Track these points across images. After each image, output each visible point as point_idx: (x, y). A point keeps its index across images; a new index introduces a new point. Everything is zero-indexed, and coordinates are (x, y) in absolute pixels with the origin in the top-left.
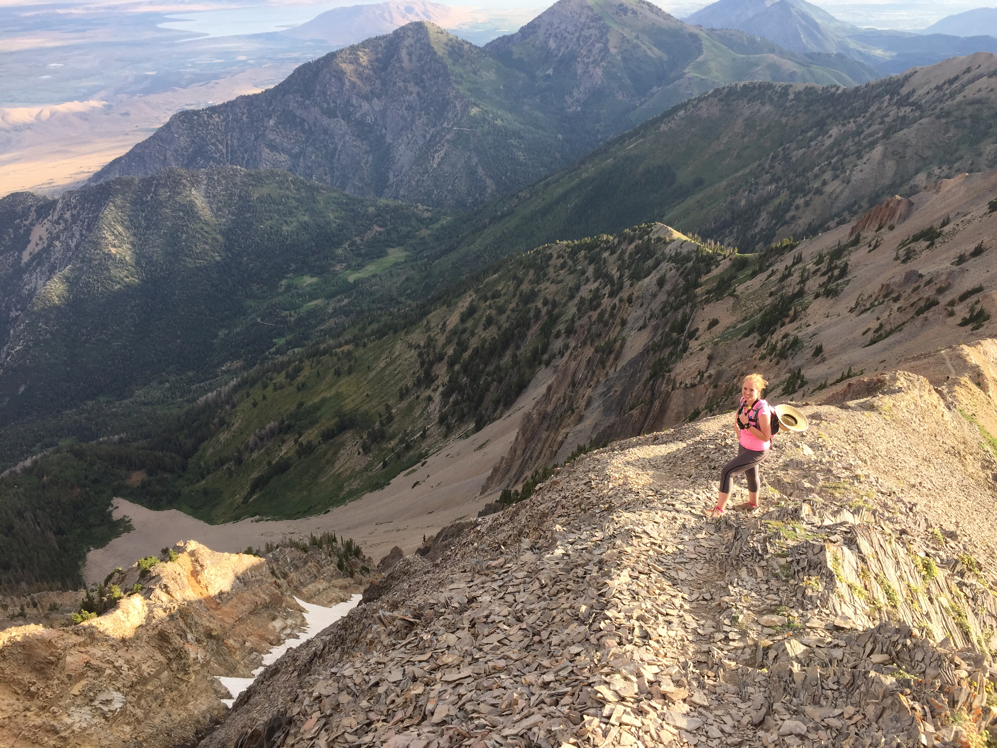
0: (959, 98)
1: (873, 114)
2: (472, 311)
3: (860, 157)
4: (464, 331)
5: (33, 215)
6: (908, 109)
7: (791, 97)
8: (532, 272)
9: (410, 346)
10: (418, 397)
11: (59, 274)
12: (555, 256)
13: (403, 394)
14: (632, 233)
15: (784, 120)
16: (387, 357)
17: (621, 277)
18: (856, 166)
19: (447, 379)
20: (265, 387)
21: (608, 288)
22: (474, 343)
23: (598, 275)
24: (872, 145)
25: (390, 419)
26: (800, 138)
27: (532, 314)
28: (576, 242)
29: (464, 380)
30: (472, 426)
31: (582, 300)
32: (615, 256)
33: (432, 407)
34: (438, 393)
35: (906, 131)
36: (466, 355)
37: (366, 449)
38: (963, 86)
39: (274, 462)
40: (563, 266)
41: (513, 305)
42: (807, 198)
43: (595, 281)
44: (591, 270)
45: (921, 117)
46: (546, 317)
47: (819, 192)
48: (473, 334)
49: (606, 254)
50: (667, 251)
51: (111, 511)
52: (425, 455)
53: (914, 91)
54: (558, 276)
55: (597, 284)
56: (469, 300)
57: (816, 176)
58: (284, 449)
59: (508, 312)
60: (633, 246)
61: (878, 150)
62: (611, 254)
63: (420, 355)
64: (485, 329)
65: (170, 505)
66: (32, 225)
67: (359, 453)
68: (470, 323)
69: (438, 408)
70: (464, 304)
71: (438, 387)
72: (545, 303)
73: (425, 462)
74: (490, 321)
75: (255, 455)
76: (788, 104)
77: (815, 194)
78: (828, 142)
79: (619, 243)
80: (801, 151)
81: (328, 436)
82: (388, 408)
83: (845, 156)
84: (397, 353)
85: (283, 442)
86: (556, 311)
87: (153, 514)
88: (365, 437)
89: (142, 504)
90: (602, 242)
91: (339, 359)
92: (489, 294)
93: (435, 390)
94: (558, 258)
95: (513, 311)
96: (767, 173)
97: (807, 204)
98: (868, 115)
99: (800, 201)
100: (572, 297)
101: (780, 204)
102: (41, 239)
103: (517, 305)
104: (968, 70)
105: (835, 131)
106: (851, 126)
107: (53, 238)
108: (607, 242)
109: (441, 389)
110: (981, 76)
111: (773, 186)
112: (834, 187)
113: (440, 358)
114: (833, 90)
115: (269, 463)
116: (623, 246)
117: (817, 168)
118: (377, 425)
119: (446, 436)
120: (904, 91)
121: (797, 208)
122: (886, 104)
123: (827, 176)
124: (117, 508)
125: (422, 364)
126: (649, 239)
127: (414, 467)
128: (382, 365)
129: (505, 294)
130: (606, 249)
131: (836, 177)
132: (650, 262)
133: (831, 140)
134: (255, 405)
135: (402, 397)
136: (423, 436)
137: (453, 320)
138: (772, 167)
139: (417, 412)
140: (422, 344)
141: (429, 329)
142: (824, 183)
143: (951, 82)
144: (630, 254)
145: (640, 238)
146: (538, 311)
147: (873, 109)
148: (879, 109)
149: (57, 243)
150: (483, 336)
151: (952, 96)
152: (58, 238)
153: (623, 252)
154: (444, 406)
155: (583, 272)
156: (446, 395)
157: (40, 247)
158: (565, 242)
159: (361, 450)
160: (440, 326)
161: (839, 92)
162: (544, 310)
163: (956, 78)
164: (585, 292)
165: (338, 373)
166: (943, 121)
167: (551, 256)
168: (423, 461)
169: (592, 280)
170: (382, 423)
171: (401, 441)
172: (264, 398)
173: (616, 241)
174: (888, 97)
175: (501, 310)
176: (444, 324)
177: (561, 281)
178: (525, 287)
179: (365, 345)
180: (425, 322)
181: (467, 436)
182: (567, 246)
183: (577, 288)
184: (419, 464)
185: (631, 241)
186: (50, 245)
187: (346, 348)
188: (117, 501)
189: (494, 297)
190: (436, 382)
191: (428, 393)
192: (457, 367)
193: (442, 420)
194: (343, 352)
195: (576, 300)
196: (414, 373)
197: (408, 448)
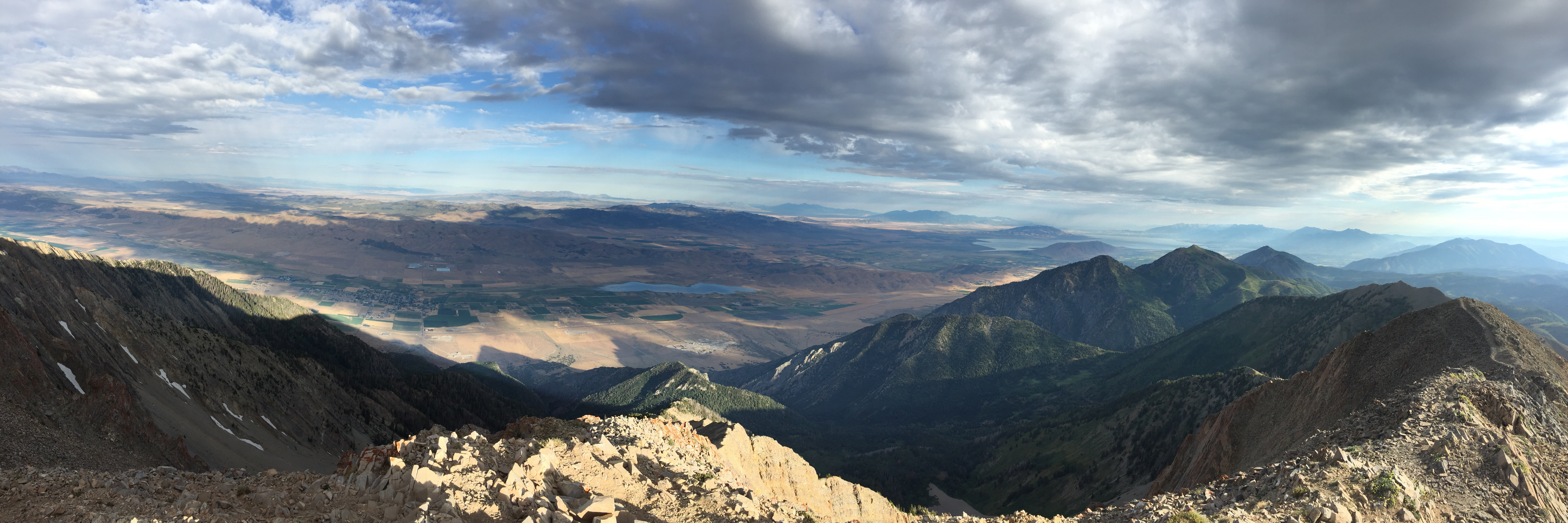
0: (1368, 304)
1: (1333, 309)
2: (1145, 411)
3: (1331, 330)
4: (1141, 422)
5: (910, 324)
6: (1347, 308)
7: (1294, 302)
8: (1179, 391)
9: (1108, 428)
10: (1113, 458)
11: (914, 356)
12: (1192, 383)
13: (1104, 455)
14: (1234, 372)
15: (1292, 313)
16: (1093, 433)
17: (1231, 394)
18: (1330, 334)
19: (1131, 449)
20: (1017, 440)
21: (1225, 401)
22: (1147, 429)
23: (1218, 393)
24: (1336, 324)
25: (1096, 470)
26: (1301, 321)
27: (1182, 414)
28: (1203, 376)
29: (1142, 450)
30: (1148, 477)
31: (1210, 407)
32: (1226, 383)
33: (1122, 465)
34: (1126, 457)
35: (1348, 318)
36: (1143, 436)
37: (1081, 486)
38: (1369, 298)
39: (1023, 485)
40: (1197, 389)
41: (1170, 409)
42: (1310, 350)
43: (1216, 397)
44: (1213, 391)
45: (1354, 312)
46: (1190, 416)
47: (1315, 347)
48: (1147, 424)
49: (1221, 383)
50: (1254, 381)
51: (928, 490)
52: (1119, 493)
53: (1348, 300)
54: (1195, 393)
55: (1218, 398)
56: (1143, 405)
57: (1313, 339)
58: (1029, 479)
59: (1168, 413)
60: (1236, 378)
61: (1338, 327)
62: (1224, 382)
63: (1114, 434)
64: (1154, 421)
65: (960, 496)
66: (908, 329)
67: (1076, 488)
68: (1144, 418)
69: (1126, 466)
70: (1140, 407)
71: (1126, 453)
72: (1189, 408)
73: (1119, 498)
74: (1157, 417)
75: (1011, 479)
76: (1293, 305)
77: (1313, 348)
78: (1315, 323)
79: (1228, 377)
80: (1303, 328)
81: (1058, 475)
82: (1095, 463)
83: (1324, 330)
84: (1099, 432)
85: (1029, 474)
86: (1195, 413)
87: (950, 499)
88: (1080, 479)
89: (944, 491)
90: (1218, 376)
91: (1063, 431)
92: (1155, 402)
93: (1124, 455)
94: (1194, 384)
95: (1170, 412)
96: (1288, 338)
97: (1310, 353)
98: (1330, 310)
99: (1307, 352)
100: (1204, 405)
101: (1297, 354)
102: (910, 337)
103: (1173, 409)
104: (1370, 292)
105: (1317, 318)
106: (1324, 315)
107: (916, 337)
108: (1221, 376)
109: (1128, 455)
110: (1375, 294)
111: (1292, 345)
112: (1321, 344)
113: (1127, 437)
114: (1313, 298)
115: (1020, 485)
116: (1230, 378)
117: (1312, 335)
118: (1088, 472)
119: (1132, 483)
120: (1345, 299)
121: (1306, 355)
122: (1338, 305)
123: (1318, 339)
124: (931, 489)
125: (1116, 439)
126: (1244, 375)
127: (1113, 500)
128: (1090, 437)
129: (1164, 403)
130: (1221, 380)
131: (1322, 340)
132: (1246, 386)
133: (1316, 322)
134: (1011, 449)
135: (1102, 458)
136: (1117, 482)
137: (1134, 415)
138: (1290, 336)
139: (1113, 467)
140: (1115, 427)
141: (1118, 420)
142: (1317, 343)
143: (1364, 296)
144: (1235, 382)
145: (1239, 374)
146: (1185, 413)
147: (1332, 307)
148: (1335, 307)
149: (917, 341)
150: (1153, 425)
151: (1366, 303)
152: (918, 338)
153: (1231, 381)
154: (1130, 464)
155: (1209, 392)
156: (1131, 458)
157: (909, 341)
158: (1197, 376)
159: (1078, 486)
160: (1125, 418)
161: (1316, 299)
162: (1188, 412)
163: (1366, 295)
164: (1211, 402)
165: (1062, 439)
166: (1364, 314)
167: (1189, 383)
168: (1118, 497)
169: (1214, 396)
170: (1091, 471)
171: (1103, 484)
172: (1017, 446)
173: (1226, 375)
174: (1338, 302)
175: (1164, 412)
176: (1128, 417)
177: (1197, 397)
178: (1176, 399)
179: (1078, 425)
180: (1116, 415)
181: (1146, 483)
182: (1198, 378)
183: (1207, 401)
184: (1116, 498)
185: (1234, 376)
186: (914, 340)
187: (1068, 425)
188: (931, 485)
189: (1158, 404)
190: (1124, 450)
191: (1119, 456)
192: (1138, 443)
193: (1129, 473)
194: (1065, 427)
195: (1207, 407)
196: (1111, 444)
197: (1108, 488)
